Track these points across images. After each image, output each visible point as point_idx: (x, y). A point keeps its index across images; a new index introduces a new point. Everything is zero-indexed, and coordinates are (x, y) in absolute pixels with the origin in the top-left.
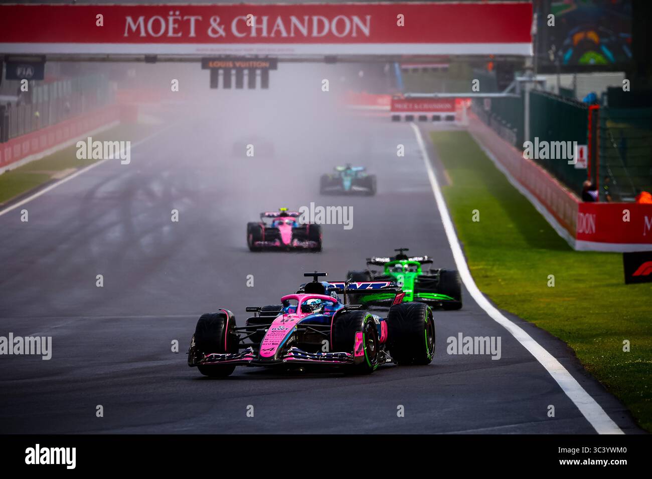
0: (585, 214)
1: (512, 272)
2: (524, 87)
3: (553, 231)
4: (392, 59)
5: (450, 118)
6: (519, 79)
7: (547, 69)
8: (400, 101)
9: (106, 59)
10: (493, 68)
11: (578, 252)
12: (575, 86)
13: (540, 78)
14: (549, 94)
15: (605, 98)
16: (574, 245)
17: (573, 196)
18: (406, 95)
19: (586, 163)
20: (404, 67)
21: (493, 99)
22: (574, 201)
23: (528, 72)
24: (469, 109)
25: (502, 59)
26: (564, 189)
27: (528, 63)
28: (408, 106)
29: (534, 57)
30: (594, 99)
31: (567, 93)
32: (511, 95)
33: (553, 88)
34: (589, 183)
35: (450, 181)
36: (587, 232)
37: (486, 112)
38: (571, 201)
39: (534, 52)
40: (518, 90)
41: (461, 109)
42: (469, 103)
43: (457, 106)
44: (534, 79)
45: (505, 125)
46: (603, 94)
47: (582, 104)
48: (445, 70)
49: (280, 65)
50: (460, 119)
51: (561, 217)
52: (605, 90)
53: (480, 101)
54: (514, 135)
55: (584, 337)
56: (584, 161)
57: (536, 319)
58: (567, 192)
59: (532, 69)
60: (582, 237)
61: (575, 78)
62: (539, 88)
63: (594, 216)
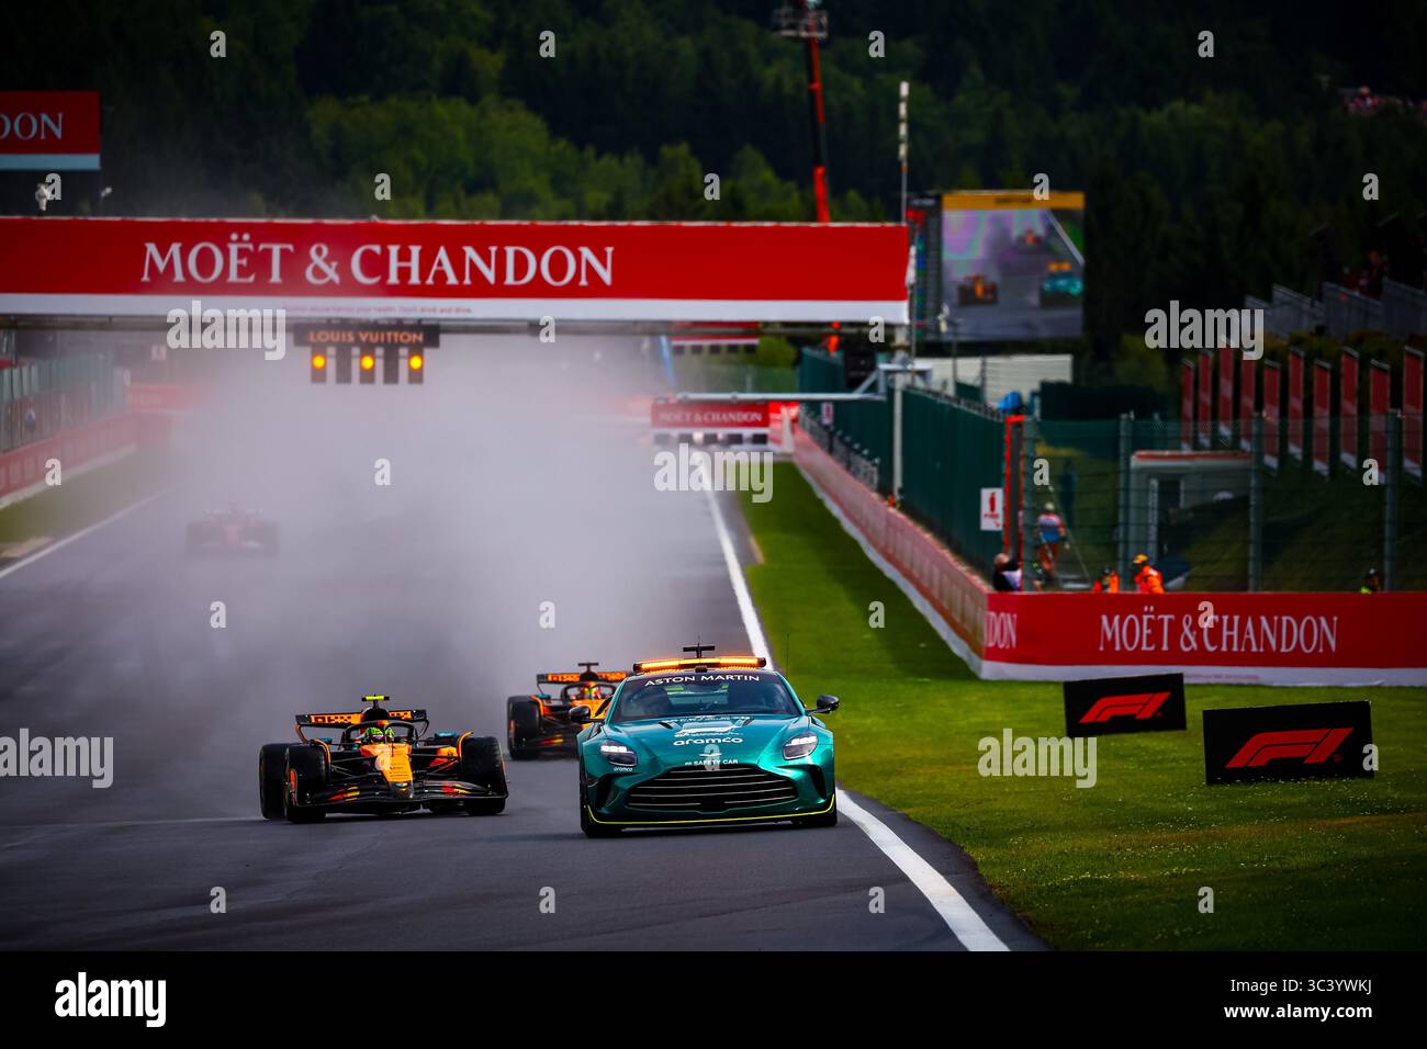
0: (998, 614)
1: (869, 721)
2: (893, 381)
3: (943, 645)
4: (654, 329)
5: (760, 440)
6: (883, 366)
7: (933, 348)
8: (668, 407)
9: (106, 324)
10: (839, 347)
11: (986, 682)
12: (983, 378)
13: (921, 364)
14: (937, 394)
15: (1037, 401)
16: (980, 668)
17: (978, 580)
18: (680, 396)
19: (1000, 520)
20: (676, 343)
21: (836, 403)
22: (979, 590)
23: (900, 355)
24: (794, 421)
25: (854, 330)
26: (963, 568)
27: (901, 338)
28: (684, 417)
29: (910, 326)
30: (1018, 406)
31: (969, 392)
32: (869, 396)
33: (945, 384)
34: (1004, 558)
35: (760, 557)
36: (1001, 646)
37: (826, 428)
38: (975, 590)
39: (910, 317)
40: (882, 388)
41: (781, 421)
42: (794, 411)
43: (773, 416)
44: (909, 367)
45: (858, 452)
46: (1034, 394)
47: (993, 412)
48: (750, 349)
49: (444, 339)
50: (778, 441)
51: (958, 620)
52: (1036, 386)
53: (814, 407)
54: (875, 469)
55: (991, 835)
56: (996, 516)
57: (910, 806)
58: (967, 574)
59: (907, 349)
60: (994, 654)
61: (984, 364)
62: (919, 383)
63: (1015, 616)
